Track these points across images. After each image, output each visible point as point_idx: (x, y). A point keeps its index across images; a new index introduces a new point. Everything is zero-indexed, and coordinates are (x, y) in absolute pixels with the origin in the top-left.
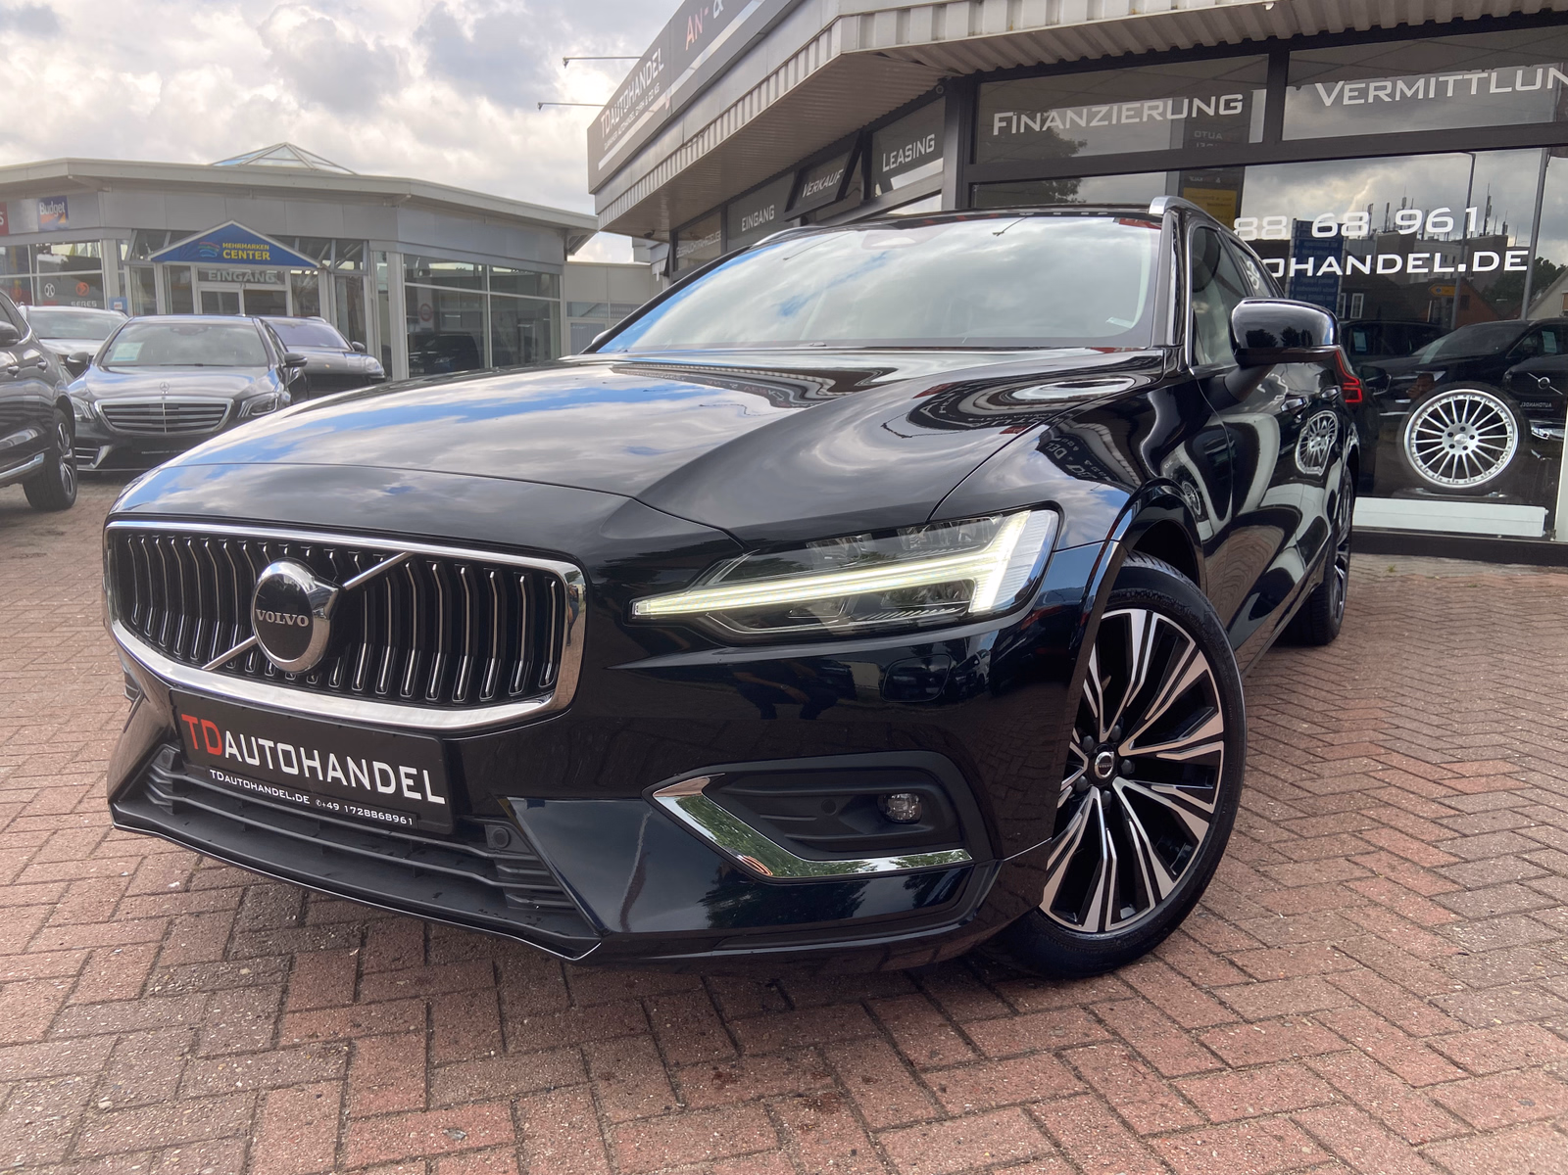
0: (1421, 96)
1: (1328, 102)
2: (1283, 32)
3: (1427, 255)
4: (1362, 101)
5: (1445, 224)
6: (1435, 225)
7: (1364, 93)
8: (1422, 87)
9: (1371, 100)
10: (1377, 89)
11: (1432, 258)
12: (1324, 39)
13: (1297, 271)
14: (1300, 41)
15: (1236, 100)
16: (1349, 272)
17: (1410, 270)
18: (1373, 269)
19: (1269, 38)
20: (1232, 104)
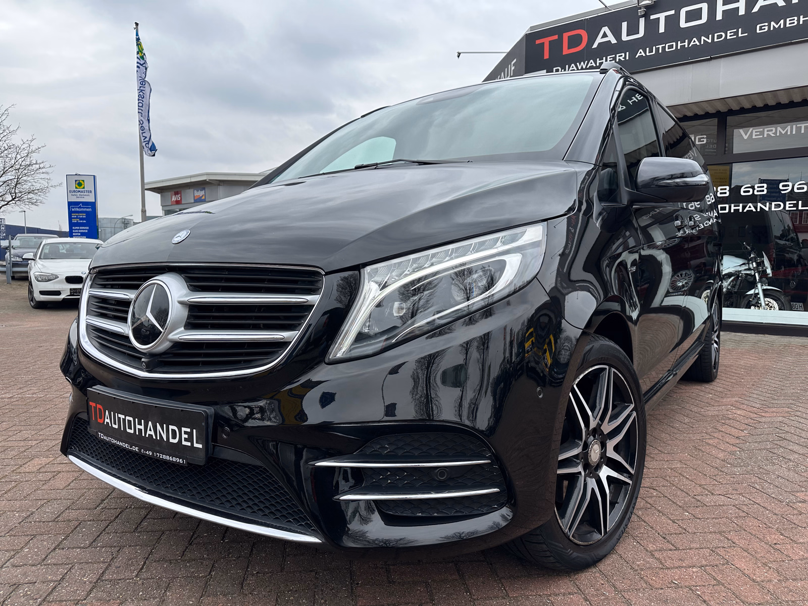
0: (789, 133)
1: (746, 137)
2: (723, 109)
3: (795, 202)
4: (762, 136)
5: (803, 188)
6: (798, 189)
7: (762, 133)
8: (790, 129)
9: (765, 136)
10: (768, 131)
11: (798, 204)
12: (743, 111)
13: (734, 210)
14: (731, 112)
15: (703, 138)
16: (759, 210)
17: (787, 208)
18: (770, 208)
19: (717, 111)
20: (702, 140)
